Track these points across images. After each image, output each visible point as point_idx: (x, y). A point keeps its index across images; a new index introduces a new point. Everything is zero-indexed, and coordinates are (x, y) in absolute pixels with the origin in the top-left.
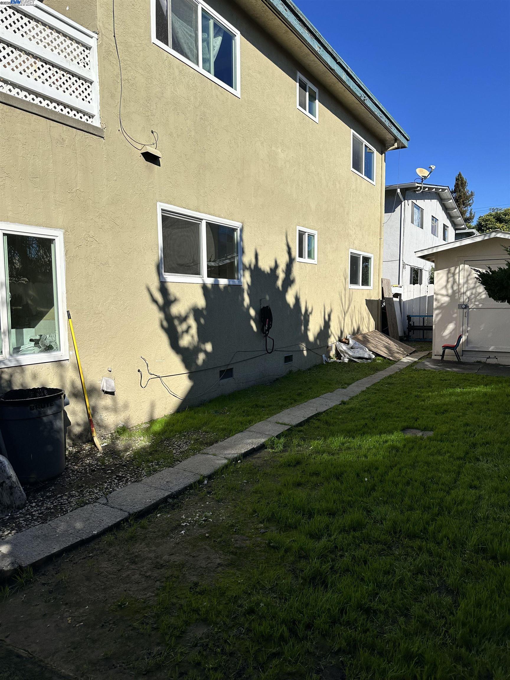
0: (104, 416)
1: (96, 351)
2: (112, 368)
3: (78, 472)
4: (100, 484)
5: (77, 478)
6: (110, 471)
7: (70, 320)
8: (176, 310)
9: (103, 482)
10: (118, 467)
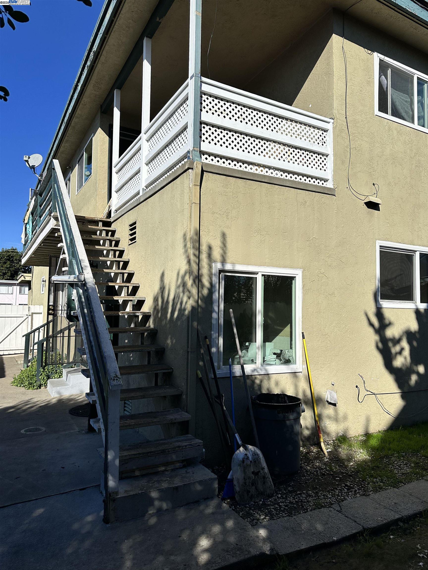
0: (328, 424)
1: (322, 366)
2: (335, 382)
3: (310, 472)
4: (332, 490)
5: (311, 478)
6: (338, 478)
7: (304, 339)
8: (390, 333)
9: (334, 488)
10: (345, 476)
